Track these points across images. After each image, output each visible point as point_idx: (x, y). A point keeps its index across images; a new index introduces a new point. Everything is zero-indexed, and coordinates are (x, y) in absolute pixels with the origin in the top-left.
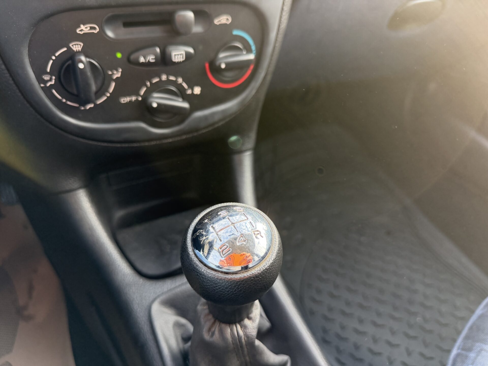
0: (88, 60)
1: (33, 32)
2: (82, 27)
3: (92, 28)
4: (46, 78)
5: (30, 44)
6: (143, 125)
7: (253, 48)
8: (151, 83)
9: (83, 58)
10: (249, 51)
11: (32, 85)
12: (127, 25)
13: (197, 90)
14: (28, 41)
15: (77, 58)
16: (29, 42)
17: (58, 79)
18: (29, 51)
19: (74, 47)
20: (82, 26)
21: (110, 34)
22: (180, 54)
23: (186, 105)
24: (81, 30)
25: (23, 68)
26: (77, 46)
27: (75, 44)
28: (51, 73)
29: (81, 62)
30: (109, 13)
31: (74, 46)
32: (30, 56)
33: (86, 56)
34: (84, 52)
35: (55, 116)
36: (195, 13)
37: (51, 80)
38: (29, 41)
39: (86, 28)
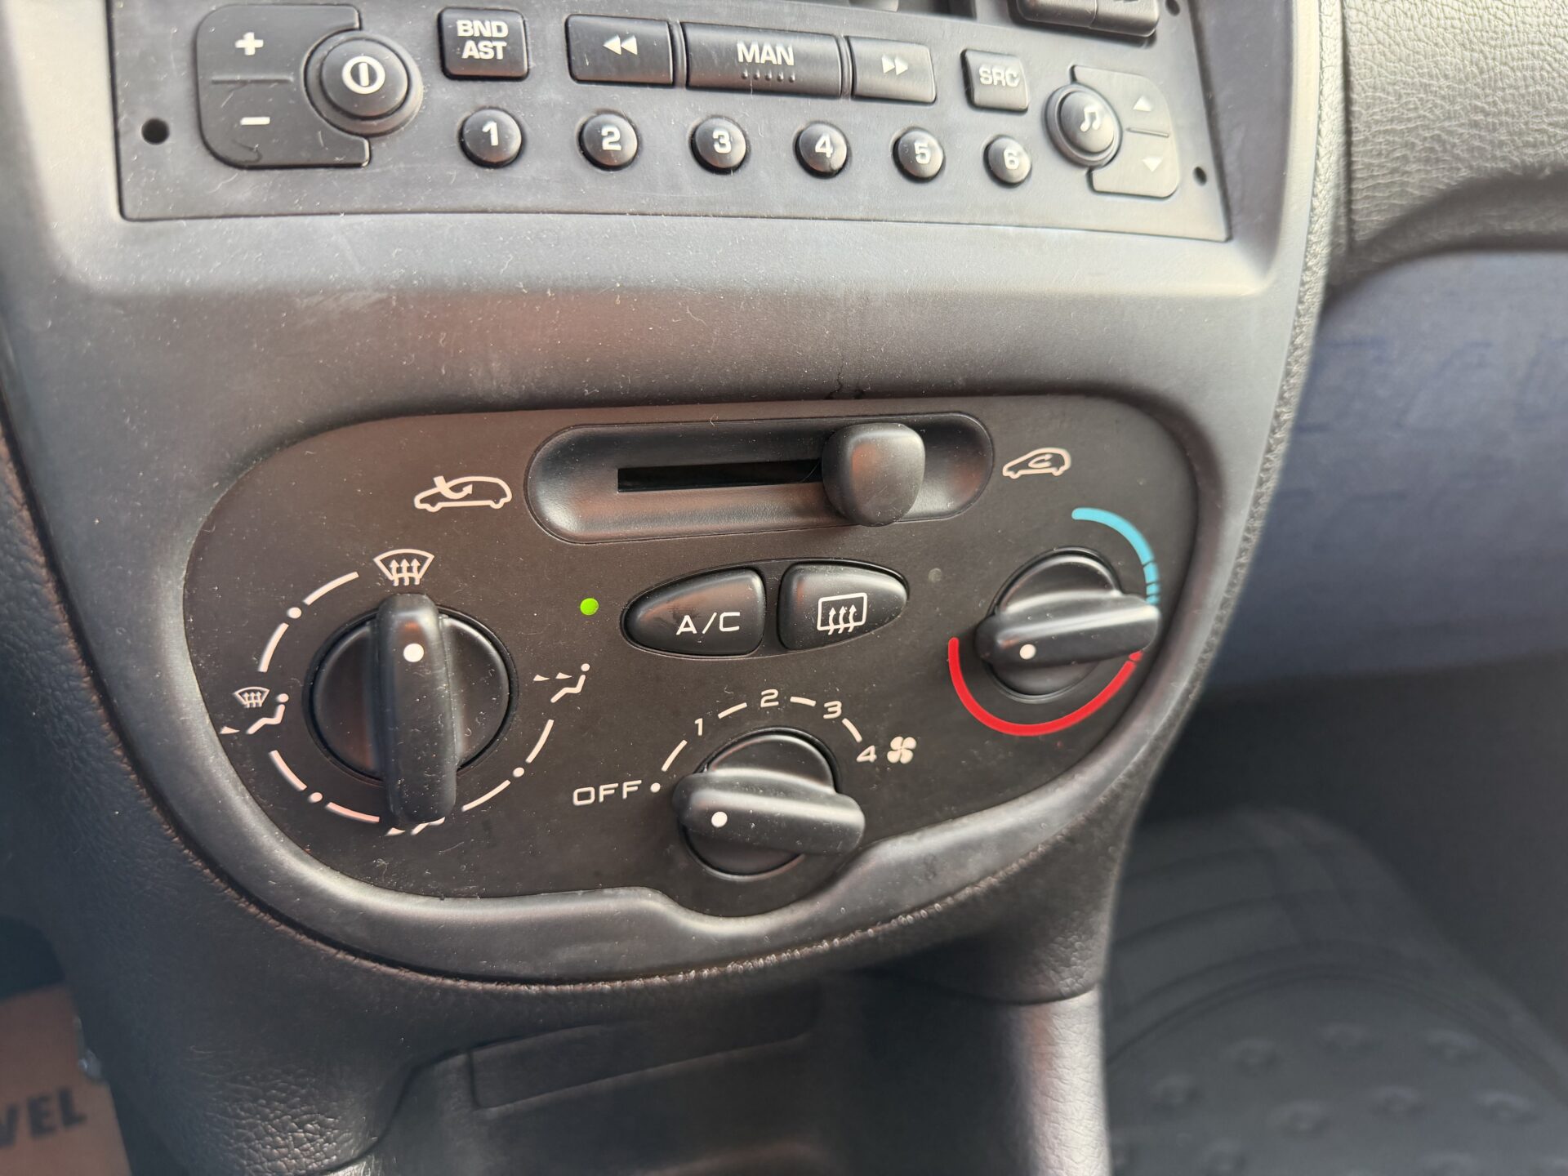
0: (448, 622)
1: (217, 501)
2: (442, 485)
3: (480, 491)
4: (251, 699)
5: (197, 552)
6: (652, 902)
7: (1151, 574)
8: (711, 724)
9: (426, 619)
10: (1133, 587)
11: (179, 733)
12: (633, 479)
13: (902, 750)
14: (192, 541)
15: (400, 617)
16: (195, 544)
17: (306, 705)
18: (190, 582)
19: (390, 570)
20: (439, 480)
21: (560, 514)
22: (847, 603)
23: (849, 815)
24: (432, 500)
25: (152, 657)
26: (405, 564)
27: (399, 558)
28: (273, 681)
29: (418, 636)
30: (567, 427)
31: (394, 565)
32: (190, 604)
33: (442, 610)
34: (436, 591)
35: (266, 868)
36: (931, 433)
37: (268, 709)
38: (198, 539)
39: (457, 489)
